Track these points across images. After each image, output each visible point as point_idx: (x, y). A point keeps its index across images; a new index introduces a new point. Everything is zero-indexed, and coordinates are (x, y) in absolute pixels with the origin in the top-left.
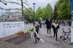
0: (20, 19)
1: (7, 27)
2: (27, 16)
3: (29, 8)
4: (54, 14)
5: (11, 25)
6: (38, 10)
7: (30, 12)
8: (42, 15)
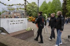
0: (22, 15)
1: (11, 24)
2: (30, 12)
3: (32, 3)
4: (63, 9)
5: (15, 21)
6: (43, 4)
7: (33, 7)
8: (47, 10)
